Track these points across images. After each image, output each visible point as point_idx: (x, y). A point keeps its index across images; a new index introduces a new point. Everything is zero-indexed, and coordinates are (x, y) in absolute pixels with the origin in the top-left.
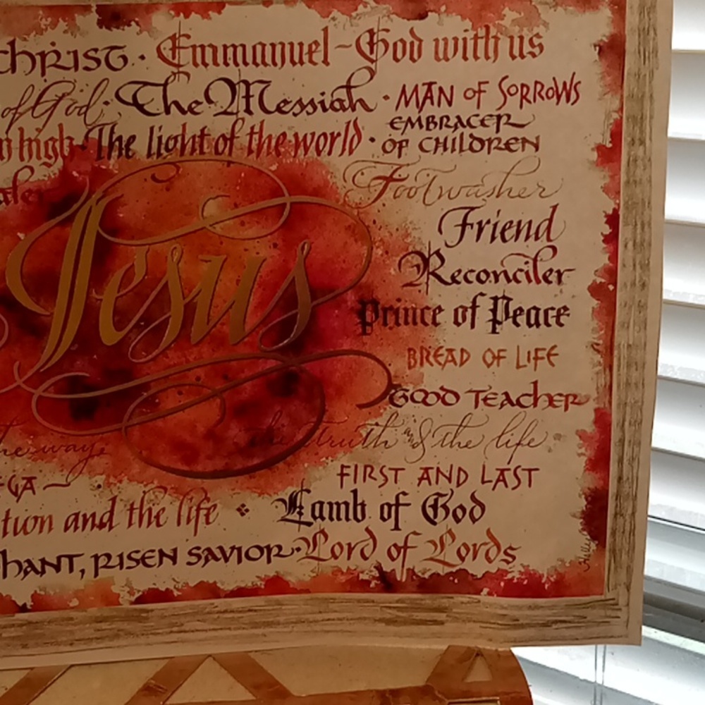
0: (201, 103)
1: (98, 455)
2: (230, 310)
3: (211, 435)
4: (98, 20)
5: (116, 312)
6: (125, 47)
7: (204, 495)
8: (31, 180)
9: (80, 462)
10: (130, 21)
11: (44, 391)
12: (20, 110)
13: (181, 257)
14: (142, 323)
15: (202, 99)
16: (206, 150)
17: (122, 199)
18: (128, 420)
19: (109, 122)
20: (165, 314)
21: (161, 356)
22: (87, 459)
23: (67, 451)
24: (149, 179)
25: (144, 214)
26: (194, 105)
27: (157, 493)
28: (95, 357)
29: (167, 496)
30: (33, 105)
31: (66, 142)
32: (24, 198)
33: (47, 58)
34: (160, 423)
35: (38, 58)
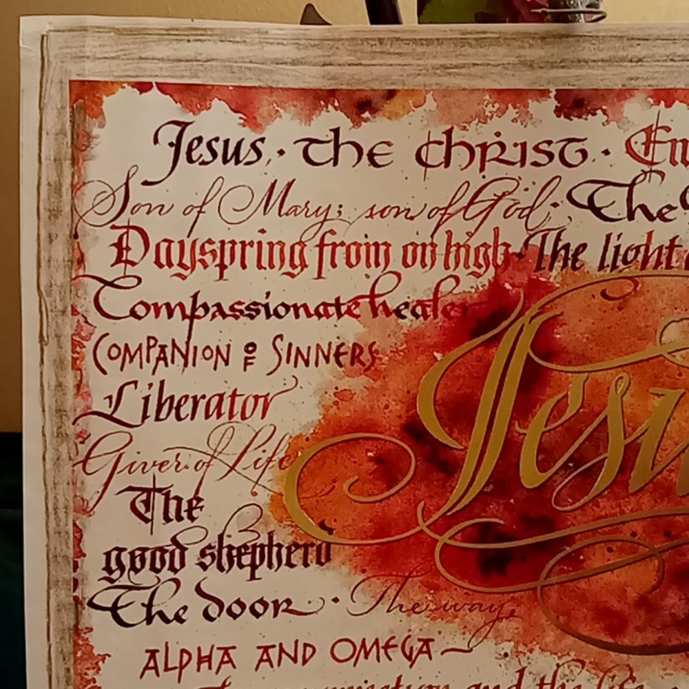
0: (675, 208)
1: (507, 618)
2: (682, 456)
3: (645, 602)
4: (556, 107)
5: (541, 450)
6: (586, 139)
7: (629, 673)
8: (454, 292)
9: (486, 624)
10: (597, 109)
11: (450, 538)
12: (450, 211)
13: (627, 389)
14: (571, 465)
15: (676, 202)
16: (674, 264)
17: (561, 318)
18: (546, 579)
19: (555, 227)
20: (601, 454)
21: (591, 504)
22: (494, 622)
23: (471, 610)
24: (599, 296)
25: (586, 335)
26: (665, 211)
27: (573, 668)
28: (512, 501)
29: (584, 671)
30: (466, 205)
31: (501, 249)
32: (445, 312)
33: (489, 150)
34: (582, 584)
35: (478, 151)
